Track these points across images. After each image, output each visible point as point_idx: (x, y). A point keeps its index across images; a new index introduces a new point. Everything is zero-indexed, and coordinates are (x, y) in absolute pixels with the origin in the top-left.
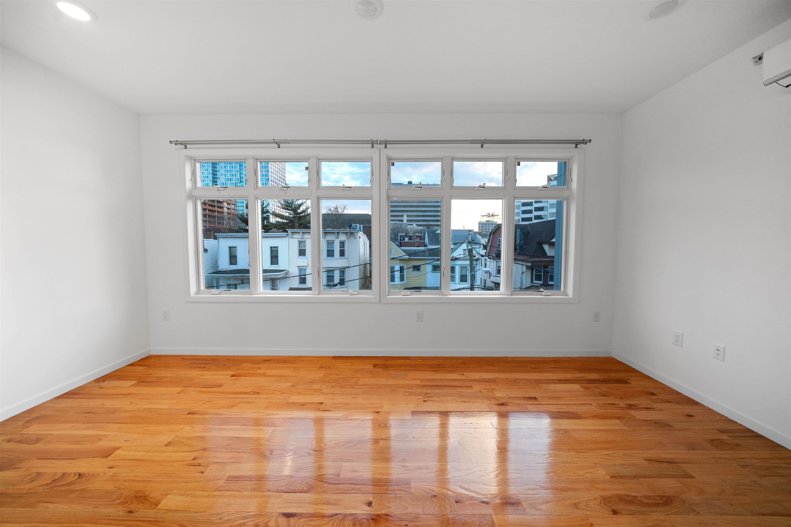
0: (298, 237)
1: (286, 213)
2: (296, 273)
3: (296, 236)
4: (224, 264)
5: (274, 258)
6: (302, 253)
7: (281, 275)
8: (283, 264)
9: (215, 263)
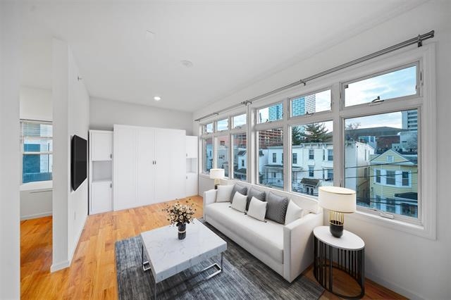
0: (309, 148)
1: (308, 133)
2: (308, 169)
3: (307, 147)
4: (271, 162)
5: (295, 160)
6: (311, 157)
7: (298, 170)
8: (299, 163)
9: (267, 161)
